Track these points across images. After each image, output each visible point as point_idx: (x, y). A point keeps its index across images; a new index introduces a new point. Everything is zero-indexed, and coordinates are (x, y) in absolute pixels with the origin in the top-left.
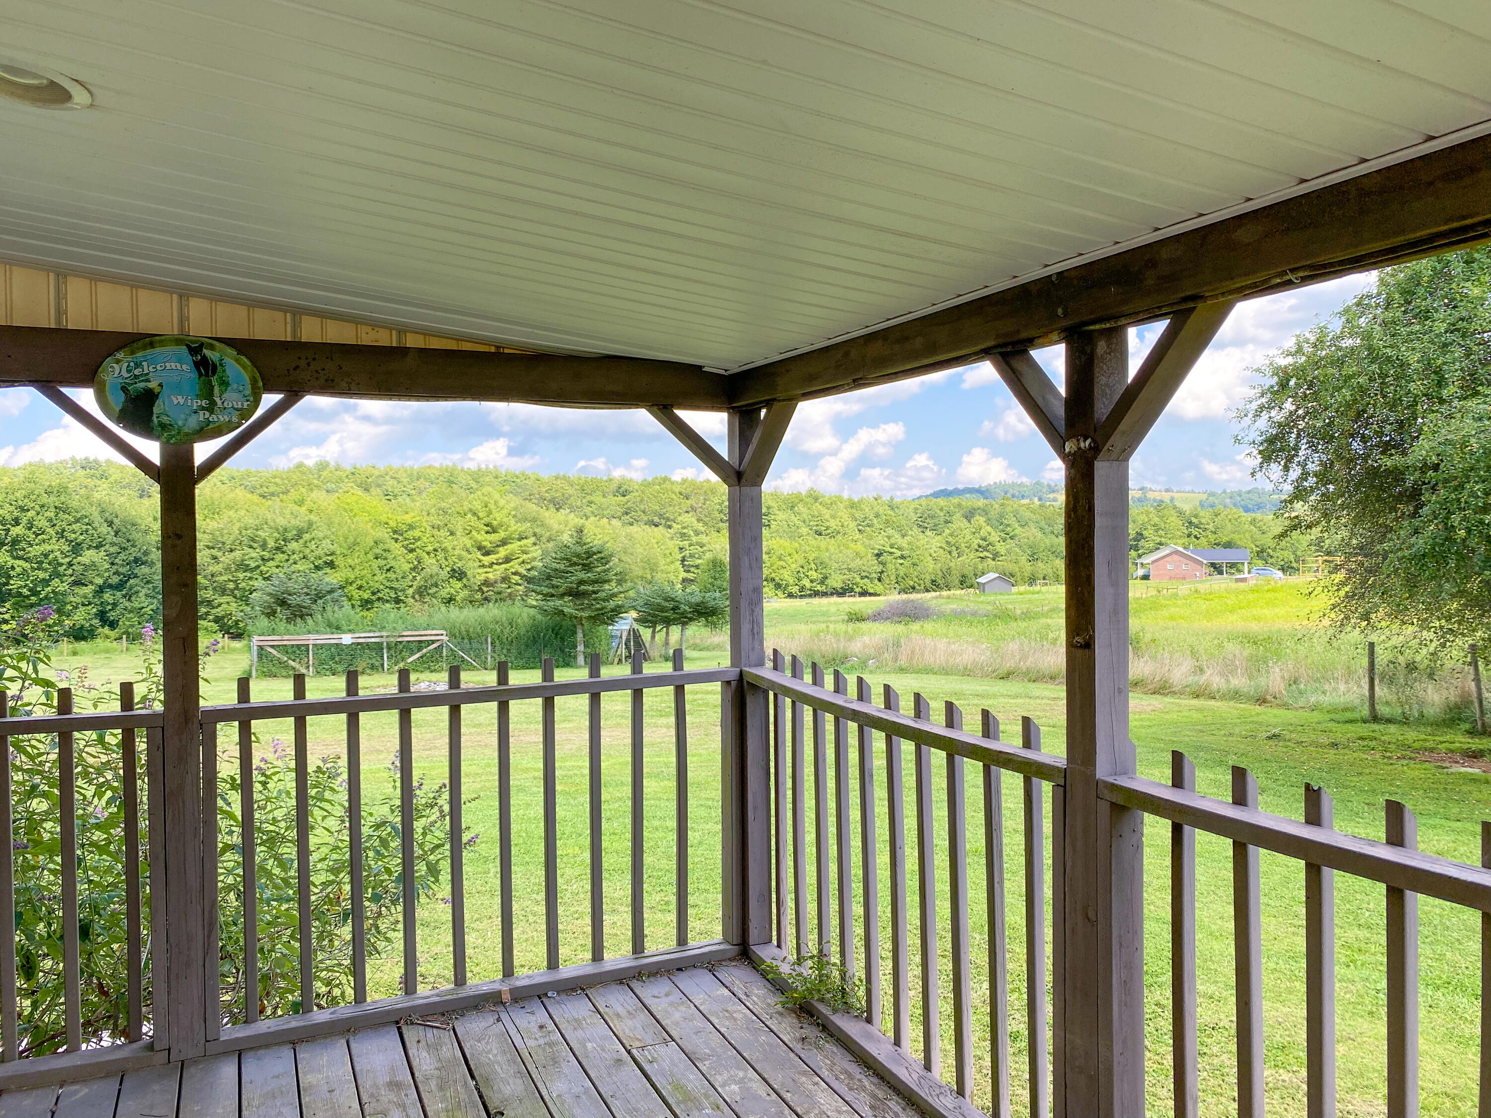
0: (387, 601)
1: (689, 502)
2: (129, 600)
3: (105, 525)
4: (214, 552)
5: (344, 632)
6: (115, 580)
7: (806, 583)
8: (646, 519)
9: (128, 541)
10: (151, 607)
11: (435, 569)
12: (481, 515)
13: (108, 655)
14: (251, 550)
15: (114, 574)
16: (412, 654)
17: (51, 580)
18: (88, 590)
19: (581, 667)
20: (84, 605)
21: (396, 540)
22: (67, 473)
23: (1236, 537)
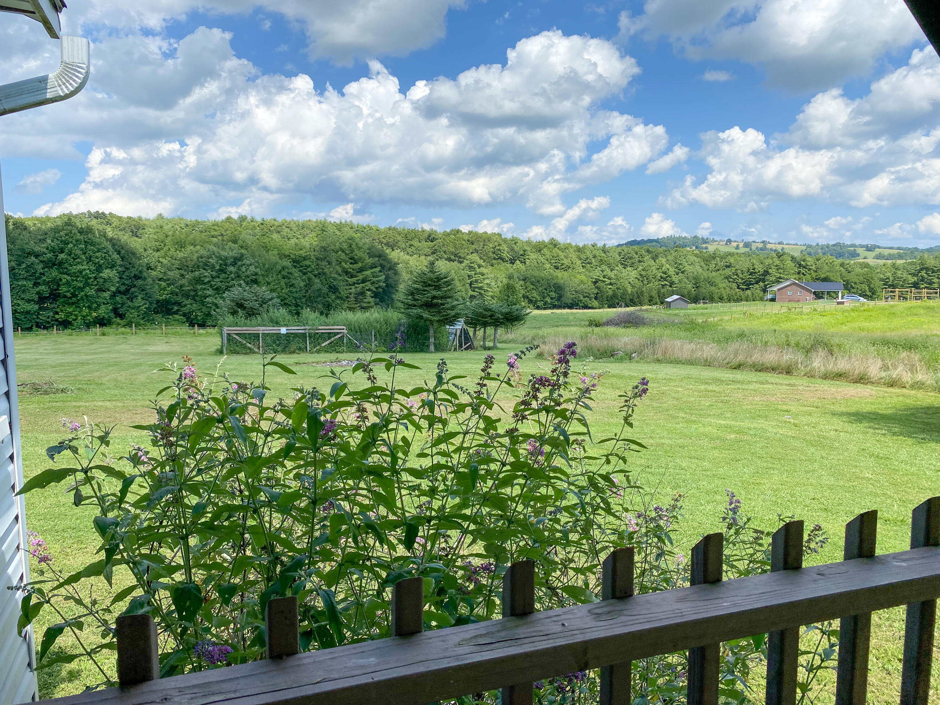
0: (290, 305)
1: (474, 246)
2: (132, 301)
3: (115, 253)
4: (182, 272)
5: (282, 326)
6: (123, 288)
7: (548, 300)
8: (446, 256)
9: (130, 264)
10: (146, 306)
11: (319, 286)
12: (347, 252)
13: (124, 336)
14: (204, 271)
15: (122, 284)
16: (325, 341)
17: (84, 287)
18: (107, 295)
19: (432, 352)
20: (104, 304)
21: (295, 267)
22: (86, 220)
23: (830, 275)
